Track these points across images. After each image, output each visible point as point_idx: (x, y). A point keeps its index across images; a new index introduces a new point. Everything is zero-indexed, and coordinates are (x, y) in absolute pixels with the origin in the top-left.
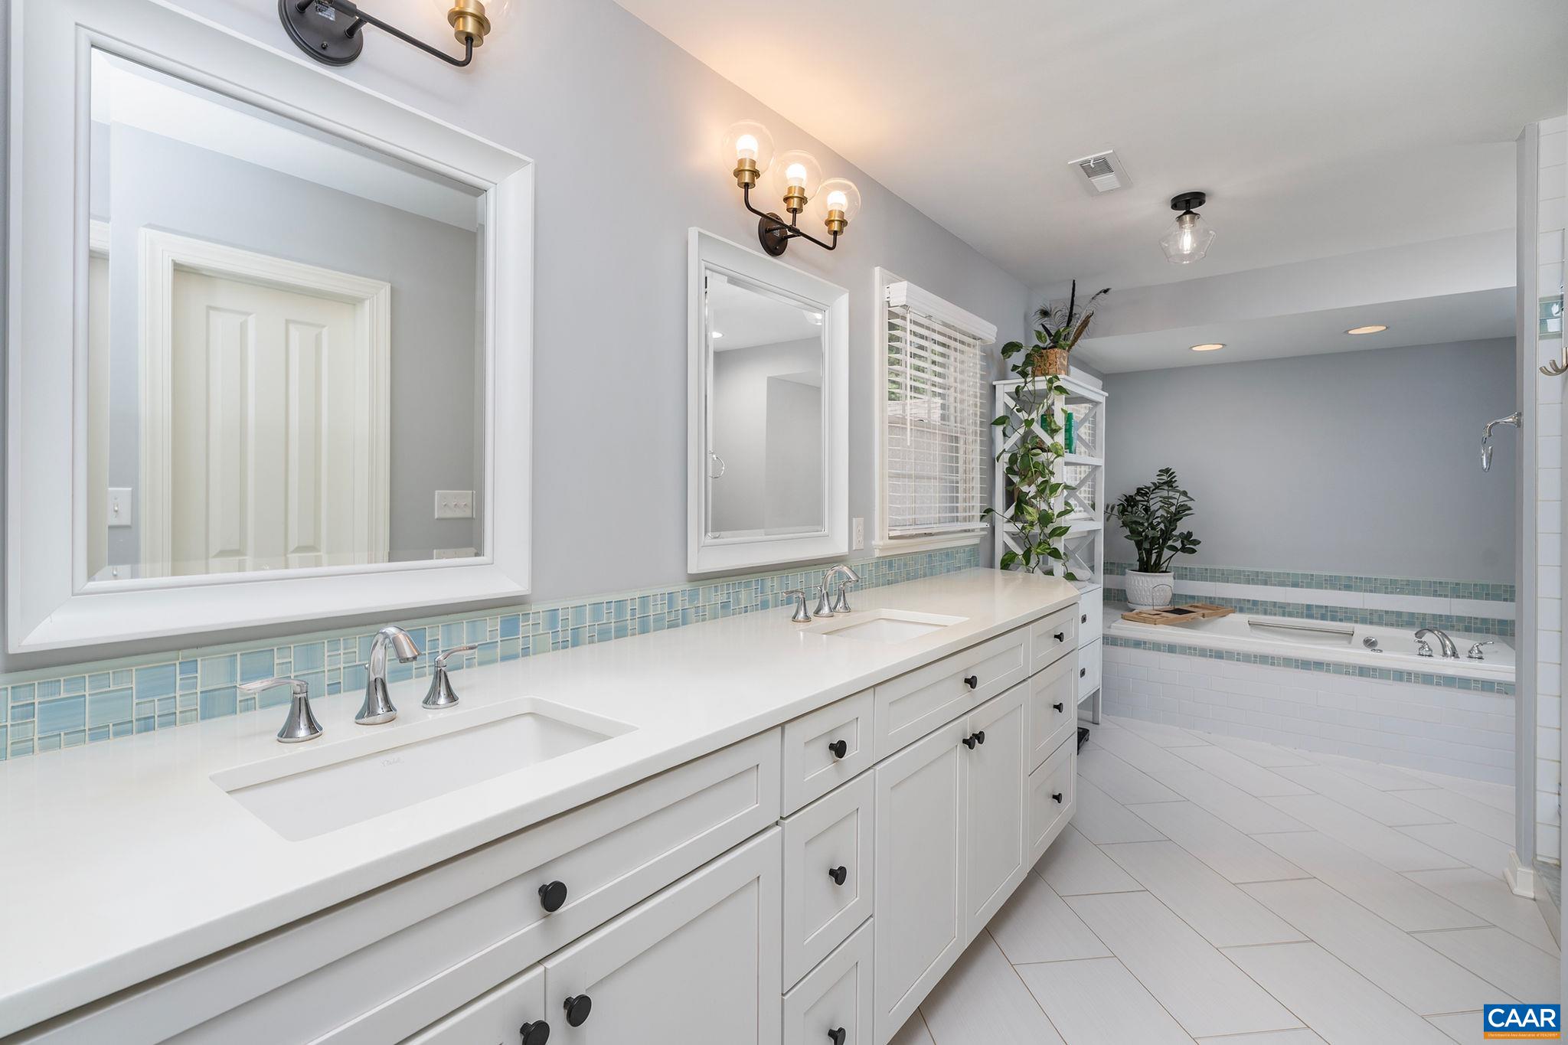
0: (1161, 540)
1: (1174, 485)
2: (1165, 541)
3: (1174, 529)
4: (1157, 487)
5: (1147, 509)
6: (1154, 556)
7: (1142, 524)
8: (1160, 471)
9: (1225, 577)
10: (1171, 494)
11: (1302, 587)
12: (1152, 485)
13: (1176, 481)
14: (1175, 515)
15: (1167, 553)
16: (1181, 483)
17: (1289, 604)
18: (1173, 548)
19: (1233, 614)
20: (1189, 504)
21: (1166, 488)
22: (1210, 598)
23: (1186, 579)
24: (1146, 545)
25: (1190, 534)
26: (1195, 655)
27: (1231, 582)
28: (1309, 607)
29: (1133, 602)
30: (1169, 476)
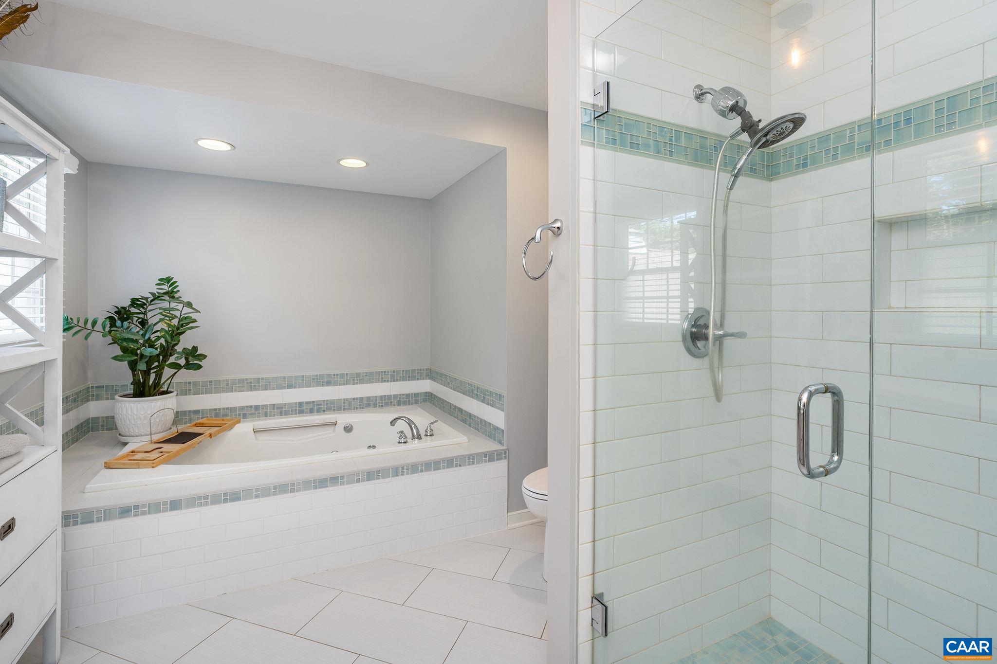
0: (161, 358)
1: (176, 295)
2: (166, 358)
3: (176, 344)
4: (156, 297)
5: (143, 323)
6: (153, 376)
7: (137, 341)
8: (159, 280)
9: (230, 386)
10: (173, 305)
11: (295, 387)
12: (150, 296)
13: (178, 291)
14: (178, 329)
15: (167, 372)
16: (185, 292)
17: (285, 404)
18: (177, 366)
19: (239, 424)
20: (194, 316)
21: (167, 297)
22: (215, 410)
23: (190, 394)
24: (142, 366)
25: (195, 349)
26: (206, 504)
27: (235, 391)
28: (301, 404)
29: (127, 434)
30: (170, 286)
